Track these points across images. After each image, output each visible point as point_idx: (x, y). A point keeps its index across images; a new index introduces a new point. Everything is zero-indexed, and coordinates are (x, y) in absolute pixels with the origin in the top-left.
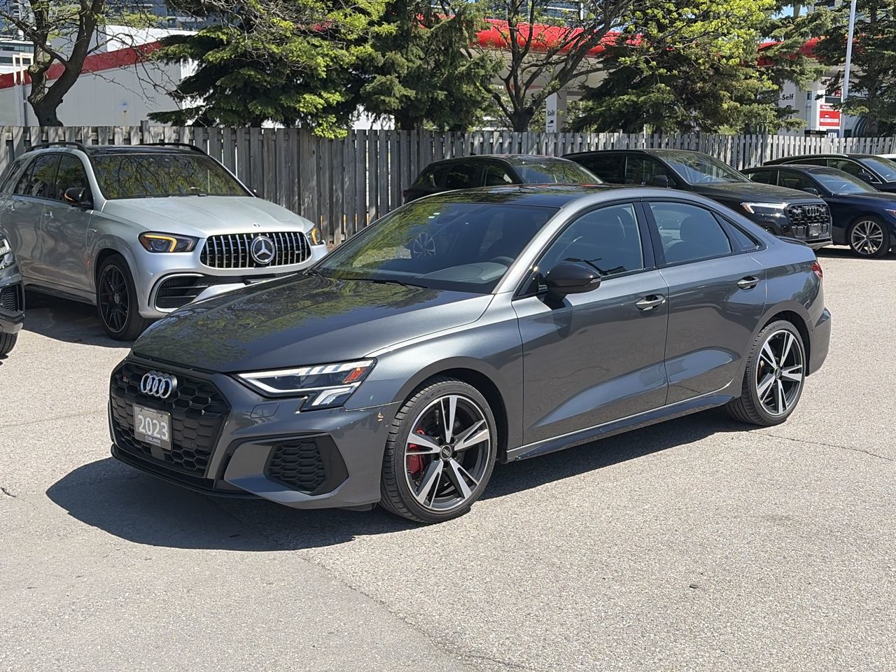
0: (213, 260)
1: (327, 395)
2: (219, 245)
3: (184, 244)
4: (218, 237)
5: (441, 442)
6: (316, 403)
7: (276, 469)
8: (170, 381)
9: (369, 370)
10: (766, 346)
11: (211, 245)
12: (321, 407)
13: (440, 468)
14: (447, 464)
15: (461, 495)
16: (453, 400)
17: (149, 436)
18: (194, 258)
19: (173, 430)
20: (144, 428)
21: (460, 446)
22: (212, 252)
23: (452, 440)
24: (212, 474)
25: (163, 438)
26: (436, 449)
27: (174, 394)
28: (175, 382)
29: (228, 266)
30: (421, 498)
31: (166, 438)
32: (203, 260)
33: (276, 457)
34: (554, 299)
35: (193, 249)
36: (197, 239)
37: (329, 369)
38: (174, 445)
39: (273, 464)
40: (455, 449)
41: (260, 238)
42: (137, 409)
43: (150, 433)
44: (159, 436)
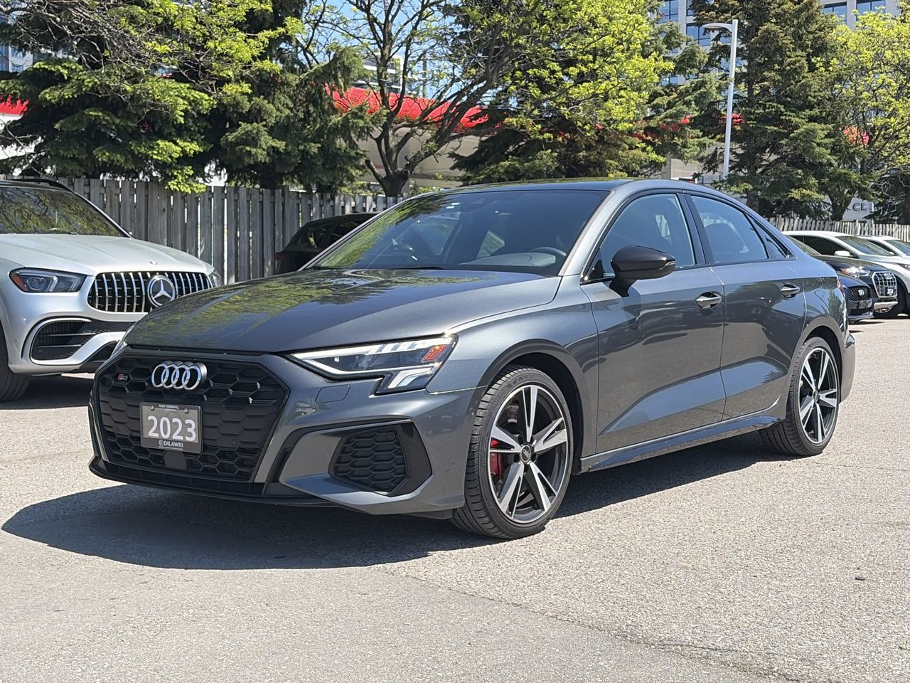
0: (102, 302)
1: (404, 377)
2: (111, 284)
3: (67, 282)
4: (108, 275)
5: (521, 441)
6: (392, 385)
7: (342, 467)
8: (197, 369)
9: (449, 349)
10: (806, 365)
11: (101, 283)
12: (398, 390)
13: (520, 473)
14: (527, 468)
15: (540, 506)
16: (534, 389)
17: (164, 440)
18: (80, 299)
19: (203, 427)
20: (157, 430)
21: (540, 447)
22: (102, 292)
23: (532, 440)
24: (262, 475)
25: (188, 439)
26: (518, 449)
27: (204, 384)
28: (203, 370)
29: (121, 309)
30: (504, 506)
31: (193, 438)
32: (91, 300)
33: (343, 451)
34: (620, 286)
35: (78, 289)
36: (84, 277)
37: (404, 347)
38: (205, 447)
39: (339, 461)
40: (535, 451)
41: (157, 278)
42: (146, 409)
43: (166, 437)
44: (181, 438)
